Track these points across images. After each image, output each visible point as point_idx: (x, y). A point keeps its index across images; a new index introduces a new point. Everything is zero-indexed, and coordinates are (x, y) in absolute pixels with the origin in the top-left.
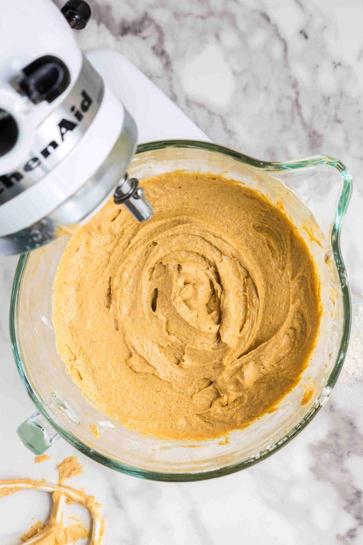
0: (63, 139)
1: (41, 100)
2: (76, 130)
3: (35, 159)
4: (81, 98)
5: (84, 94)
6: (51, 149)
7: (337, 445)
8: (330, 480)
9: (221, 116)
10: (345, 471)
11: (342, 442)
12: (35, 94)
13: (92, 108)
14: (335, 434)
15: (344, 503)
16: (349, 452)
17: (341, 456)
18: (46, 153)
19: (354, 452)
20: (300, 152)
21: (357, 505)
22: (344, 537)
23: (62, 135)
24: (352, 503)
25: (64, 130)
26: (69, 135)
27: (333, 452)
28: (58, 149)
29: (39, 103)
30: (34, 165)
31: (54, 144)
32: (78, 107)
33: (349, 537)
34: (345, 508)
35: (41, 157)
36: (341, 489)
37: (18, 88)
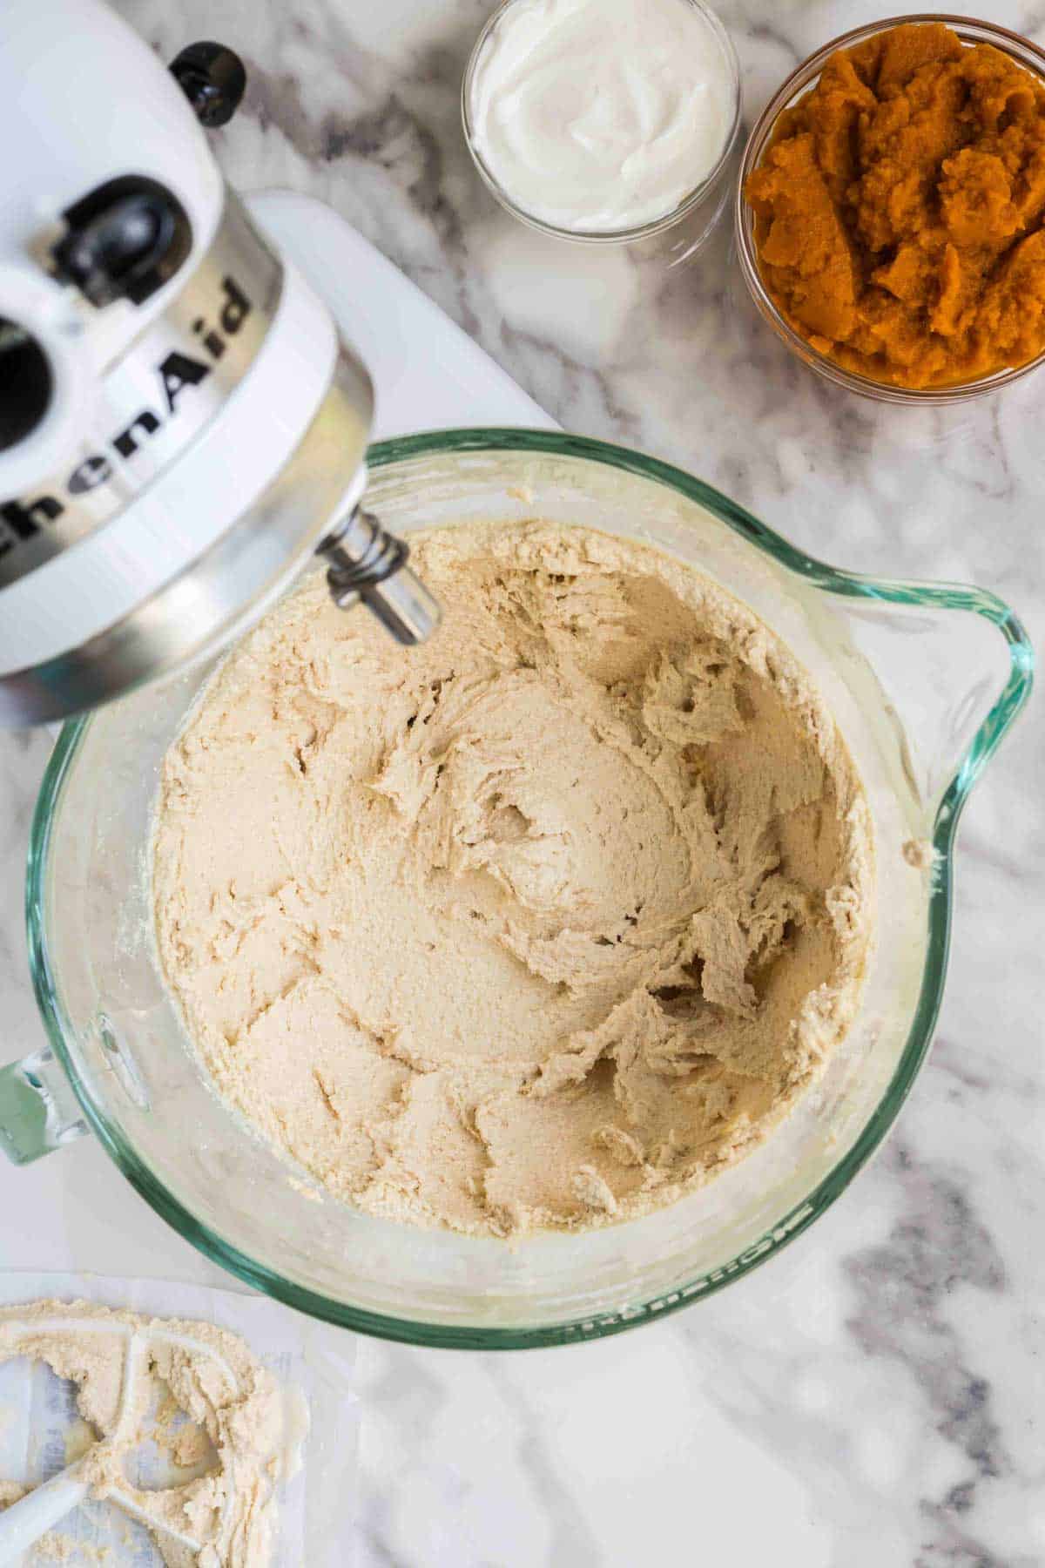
0: (172, 408)
1: (114, 296)
2: (207, 383)
3: (96, 463)
4: (221, 299)
5: (230, 287)
6: (139, 434)
7: (919, 1258)
8: (901, 1354)
9: (597, 376)
10: (941, 1329)
11: (932, 1250)
12: (98, 280)
13: (250, 324)
14: (912, 1231)
15: (940, 1416)
16: (952, 1278)
17: (928, 1289)
18: (125, 445)
19: (965, 1277)
20: (812, 469)
21: (974, 1421)
22: (938, 1507)
23: (171, 395)
24: (960, 1415)
25: (174, 382)
26: (189, 396)
27: (908, 1278)
28: (159, 432)
29: (107, 303)
30: (93, 477)
31: (149, 422)
32: (213, 323)
33: (953, 1505)
34: (941, 1428)
35: (113, 456)
36: (930, 1377)
37: (50, 262)
